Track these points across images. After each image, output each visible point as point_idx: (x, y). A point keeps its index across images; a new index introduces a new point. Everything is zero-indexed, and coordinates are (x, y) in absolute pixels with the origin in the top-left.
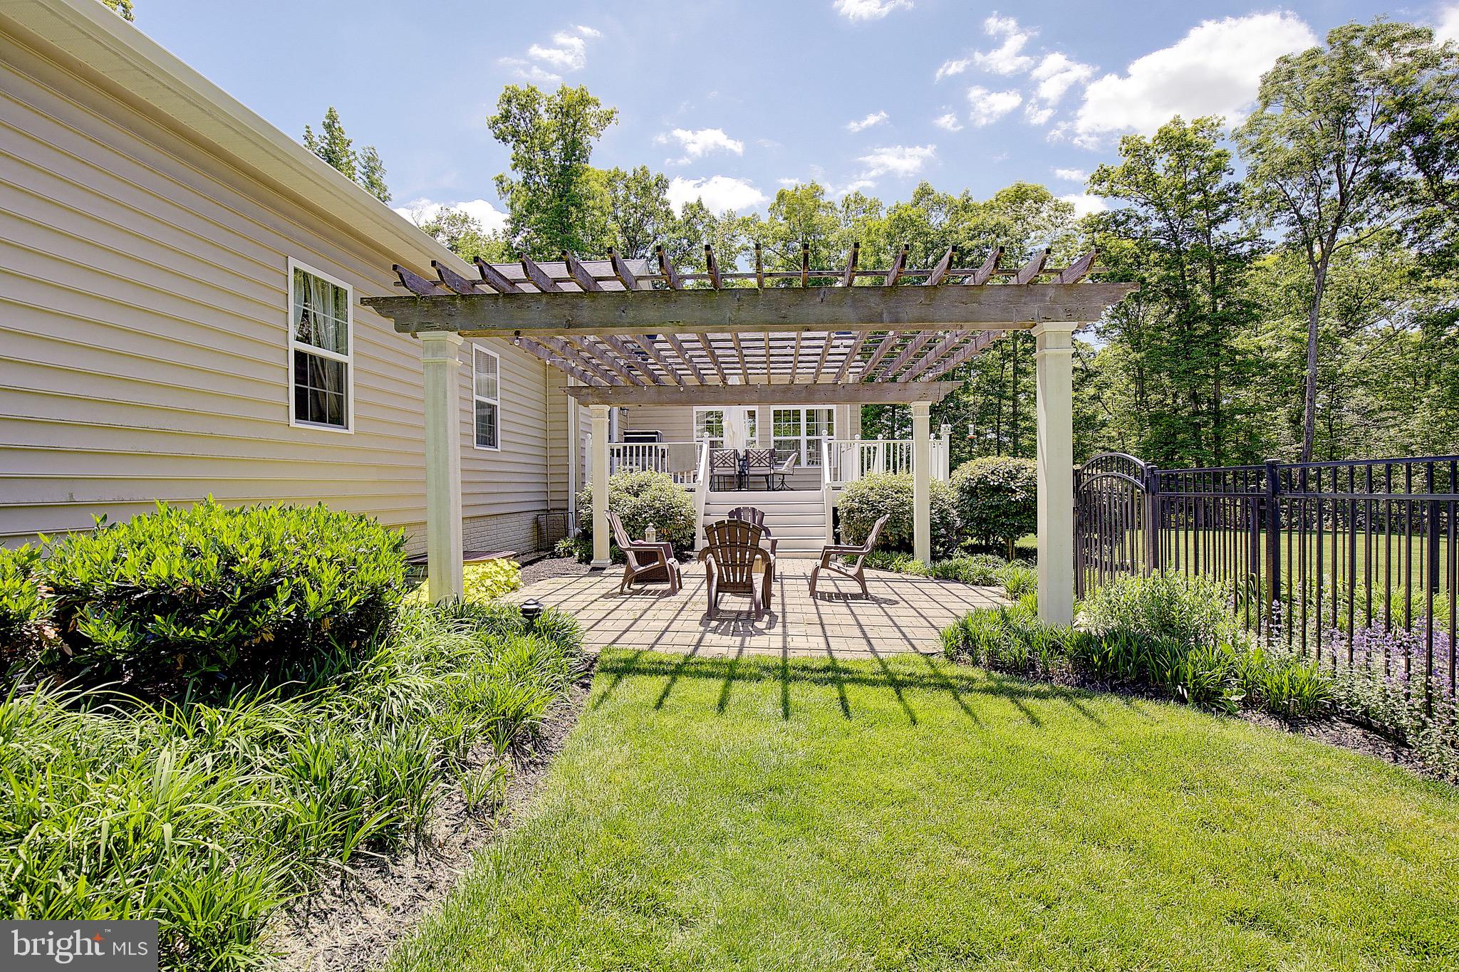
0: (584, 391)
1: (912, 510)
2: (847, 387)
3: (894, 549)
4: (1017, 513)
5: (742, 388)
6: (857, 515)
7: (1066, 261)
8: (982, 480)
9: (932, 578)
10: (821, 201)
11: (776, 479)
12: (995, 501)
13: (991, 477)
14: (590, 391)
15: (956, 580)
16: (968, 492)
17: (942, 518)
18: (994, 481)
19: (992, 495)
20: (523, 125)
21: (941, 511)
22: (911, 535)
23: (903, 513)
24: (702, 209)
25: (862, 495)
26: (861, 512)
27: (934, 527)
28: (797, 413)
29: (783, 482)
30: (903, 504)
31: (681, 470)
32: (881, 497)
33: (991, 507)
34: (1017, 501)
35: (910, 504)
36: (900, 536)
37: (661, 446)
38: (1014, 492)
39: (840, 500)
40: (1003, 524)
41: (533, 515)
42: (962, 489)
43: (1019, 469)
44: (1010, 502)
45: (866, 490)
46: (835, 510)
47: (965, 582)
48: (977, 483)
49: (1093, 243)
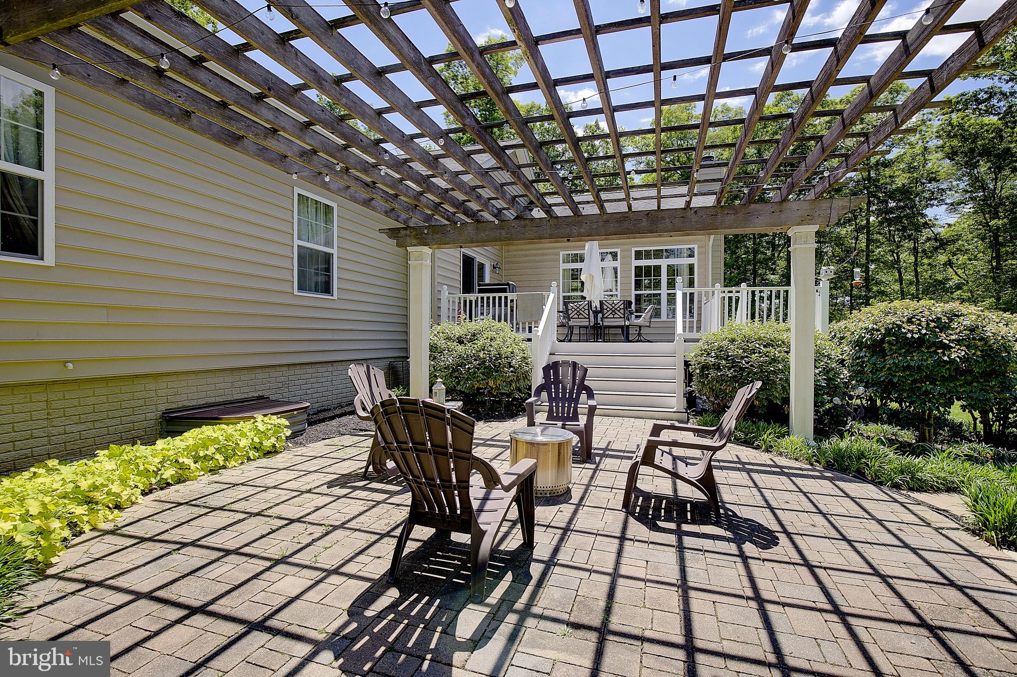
0: (403, 232)
1: (787, 368)
2: (700, 213)
3: (760, 417)
4: (951, 378)
5: (569, 220)
6: (713, 373)
7: (920, 143)
8: (893, 331)
9: (819, 467)
10: (694, 113)
11: (632, 331)
12: (915, 359)
13: (907, 327)
14: (408, 232)
15: (860, 476)
16: (868, 347)
17: (829, 380)
18: (911, 331)
19: (908, 352)
20: (461, 71)
21: (827, 371)
22: (786, 400)
23: (774, 372)
24: (599, 128)
25: (720, 349)
26: (718, 369)
27: (818, 390)
28: (658, 268)
29: (639, 334)
30: (774, 360)
31: (529, 320)
32: (745, 351)
33: (907, 368)
34: (952, 361)
35: (785, 361)
36: (770, 401)
37: (511, 296)
38: (946, 347)
39: (692, 352)
40: (927, 393)
41: (387, 362)
42: (859, 344)
43: (954, 316)
44: (940, 363)
45: (725, 343)
46: (687, 364)
47: (877, 482)
48: (885, 336)
49: (950, 124)
